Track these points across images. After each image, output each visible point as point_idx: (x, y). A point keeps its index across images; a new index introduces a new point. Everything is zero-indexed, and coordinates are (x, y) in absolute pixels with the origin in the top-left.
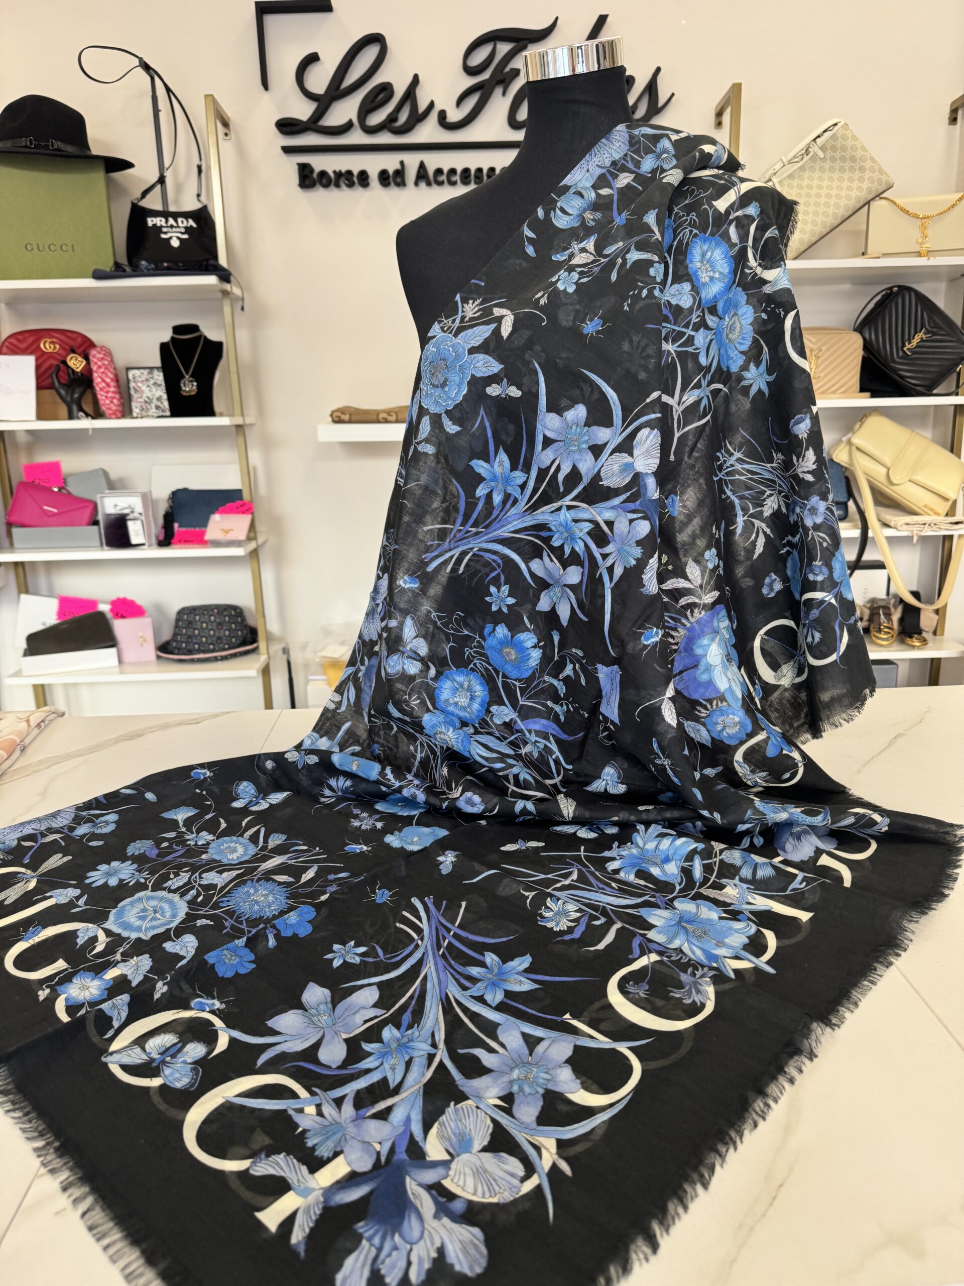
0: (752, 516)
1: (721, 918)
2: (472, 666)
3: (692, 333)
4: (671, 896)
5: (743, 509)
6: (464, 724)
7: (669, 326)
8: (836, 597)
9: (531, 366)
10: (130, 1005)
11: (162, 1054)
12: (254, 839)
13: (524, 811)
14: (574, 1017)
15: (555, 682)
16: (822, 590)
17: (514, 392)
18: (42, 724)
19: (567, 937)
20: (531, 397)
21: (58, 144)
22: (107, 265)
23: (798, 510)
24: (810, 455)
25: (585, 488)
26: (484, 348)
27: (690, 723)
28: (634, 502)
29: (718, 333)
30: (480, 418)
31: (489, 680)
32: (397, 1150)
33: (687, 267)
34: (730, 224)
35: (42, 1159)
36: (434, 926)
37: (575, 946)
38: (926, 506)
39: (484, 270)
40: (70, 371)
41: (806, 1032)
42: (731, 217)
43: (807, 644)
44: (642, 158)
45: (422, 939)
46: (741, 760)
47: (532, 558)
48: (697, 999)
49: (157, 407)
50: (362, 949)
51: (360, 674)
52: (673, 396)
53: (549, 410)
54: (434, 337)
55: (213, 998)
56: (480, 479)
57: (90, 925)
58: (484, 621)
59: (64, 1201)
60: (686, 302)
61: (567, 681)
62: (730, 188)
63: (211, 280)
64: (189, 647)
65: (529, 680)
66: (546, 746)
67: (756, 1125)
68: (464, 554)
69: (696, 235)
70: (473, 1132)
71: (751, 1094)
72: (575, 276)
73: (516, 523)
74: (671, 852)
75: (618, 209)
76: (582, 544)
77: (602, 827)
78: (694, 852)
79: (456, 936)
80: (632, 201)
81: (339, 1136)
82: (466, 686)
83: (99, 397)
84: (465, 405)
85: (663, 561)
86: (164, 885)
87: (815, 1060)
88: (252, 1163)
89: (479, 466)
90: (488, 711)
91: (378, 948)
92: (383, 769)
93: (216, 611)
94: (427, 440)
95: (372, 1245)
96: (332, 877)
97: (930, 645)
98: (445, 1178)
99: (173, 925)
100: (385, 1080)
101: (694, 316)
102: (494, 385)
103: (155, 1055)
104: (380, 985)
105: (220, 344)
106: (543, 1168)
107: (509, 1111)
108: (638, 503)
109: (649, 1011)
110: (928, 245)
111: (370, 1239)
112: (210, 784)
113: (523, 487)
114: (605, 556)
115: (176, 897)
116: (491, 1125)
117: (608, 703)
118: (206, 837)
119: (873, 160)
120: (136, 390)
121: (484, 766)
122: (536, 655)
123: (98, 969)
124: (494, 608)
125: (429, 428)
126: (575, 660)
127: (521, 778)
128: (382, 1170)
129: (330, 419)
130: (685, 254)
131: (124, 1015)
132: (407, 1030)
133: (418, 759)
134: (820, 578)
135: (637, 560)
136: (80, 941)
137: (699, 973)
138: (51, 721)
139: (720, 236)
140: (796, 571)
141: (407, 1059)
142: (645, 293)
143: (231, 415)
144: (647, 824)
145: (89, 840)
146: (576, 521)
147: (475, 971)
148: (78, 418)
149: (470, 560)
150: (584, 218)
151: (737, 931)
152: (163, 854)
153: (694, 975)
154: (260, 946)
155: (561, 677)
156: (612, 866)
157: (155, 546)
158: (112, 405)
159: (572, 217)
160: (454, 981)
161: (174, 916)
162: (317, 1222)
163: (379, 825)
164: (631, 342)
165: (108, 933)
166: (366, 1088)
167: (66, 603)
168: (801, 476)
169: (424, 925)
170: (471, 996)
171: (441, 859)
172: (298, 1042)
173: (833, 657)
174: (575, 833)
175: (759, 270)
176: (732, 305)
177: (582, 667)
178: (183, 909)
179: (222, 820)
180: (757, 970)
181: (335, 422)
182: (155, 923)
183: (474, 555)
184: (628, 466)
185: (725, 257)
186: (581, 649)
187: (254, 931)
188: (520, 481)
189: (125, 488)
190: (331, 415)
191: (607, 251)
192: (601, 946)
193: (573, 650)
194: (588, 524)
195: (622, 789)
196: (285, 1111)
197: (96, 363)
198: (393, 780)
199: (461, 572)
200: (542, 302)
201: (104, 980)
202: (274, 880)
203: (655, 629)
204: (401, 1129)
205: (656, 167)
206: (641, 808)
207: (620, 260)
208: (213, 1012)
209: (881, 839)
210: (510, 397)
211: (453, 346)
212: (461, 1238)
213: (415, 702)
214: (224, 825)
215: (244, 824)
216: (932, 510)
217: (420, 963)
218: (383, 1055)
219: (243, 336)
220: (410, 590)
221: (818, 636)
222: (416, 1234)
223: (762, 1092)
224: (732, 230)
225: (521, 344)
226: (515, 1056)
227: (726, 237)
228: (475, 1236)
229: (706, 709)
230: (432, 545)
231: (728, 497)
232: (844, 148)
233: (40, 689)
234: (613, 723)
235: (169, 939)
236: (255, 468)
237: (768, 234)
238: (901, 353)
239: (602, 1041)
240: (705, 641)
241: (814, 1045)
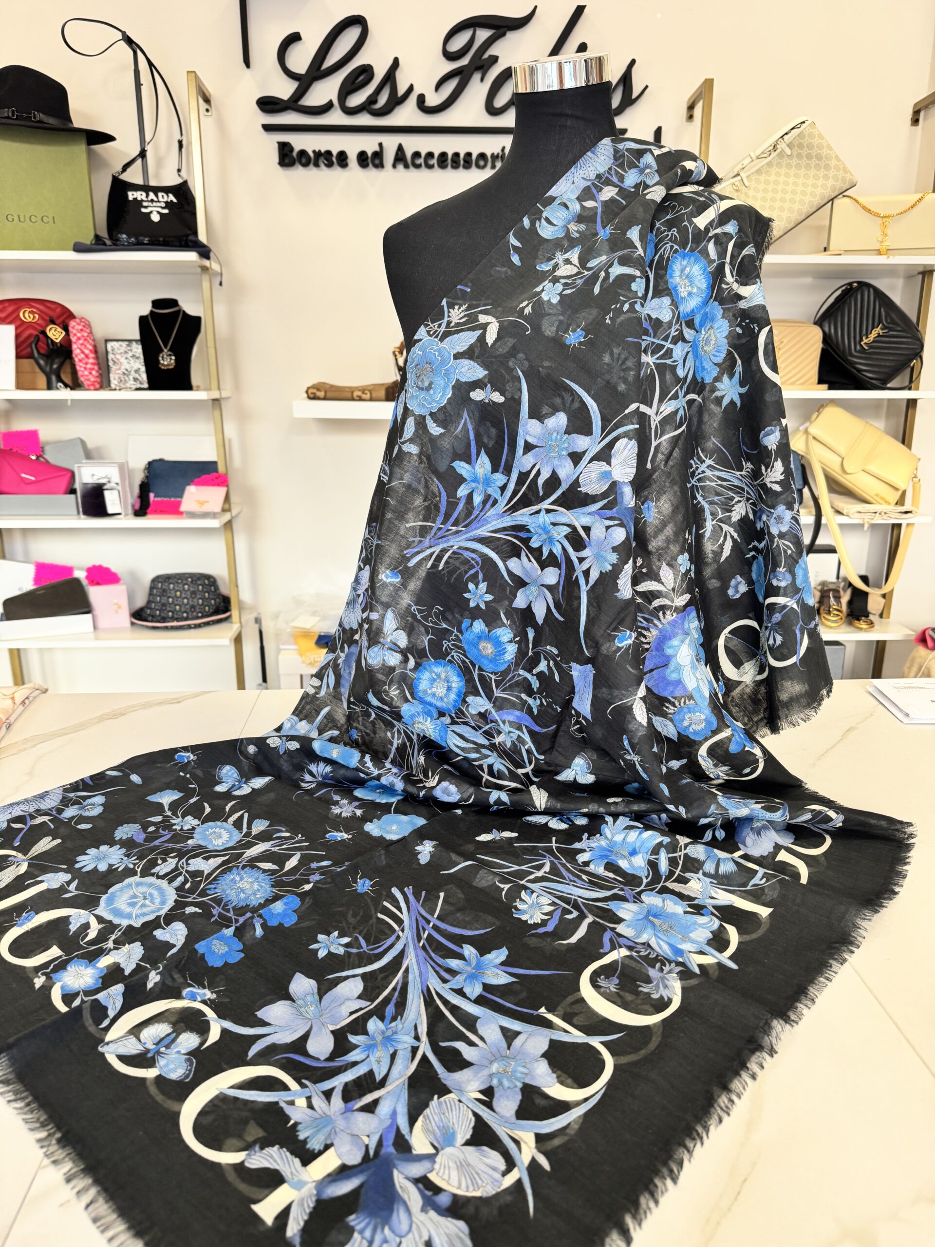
0: (721, 520)
1: (686, 912)
2: (449, 657)
3: (671, 346)
4: (639, 890)
5: (712, 514)
6: (441, 714)
7: (648, 338)
8: (798, 603)
9: (514, 373)
10: (125, 995)
11: (157, 1044)
12: (238, 824)
13: (499, 802)
14: (549, 1010)
15: (529, 676)
16: (785, 595)
17: (498, 398)
18: (27, 701)
19: (541, 930)
20: (513, 404)
21: (40, 116)
22: (88, 238)
23: (764, 518)
24: (779, 466)
25: (563, 493)
26: (469, 354)
27: (658, 718)
28: (611, 509)
29: (695, 346)
30: (463, 421)
31: (465, 671)
32: (385, 1143)
33: (666, 282)
34: (709, 241)
35: (44, 1150)
36: (414, 918)
37: (549, 940)
38: (877, 495)
39: (470, 276)
40: (50, 341)
41: (767, 1029)
42: (710, 235)
43: (769, 645)
44: (626, 172)
45: (403, 930)
46: (705, 754)
47: (510, 557)
48: (665, 993)
49: (135, 379)
50: (346, 940)
51: (340, 661)
52: (651, 407)
53: (531, 416)
54: (420, 340)
55: (204, 988)
56: (461, 480)
57: (82, 912)
58: (462, 616)
59: (68, 1192)
60: (666, 316)
61: (540, 676)
62: (709, 206)
63: (191, 256)
64: (163, 615)
65: (505, 673)
66: (519, 736)
67: (721, 1121)
68: (444, 551)
69: (676, 251)
70: (456, 1126)
71: (716, 1090)
72: (559, 287)
73: (495, 523)
74: (638, 845)
75: (602, 222)
76: (560, 547)
77: (572, 817)
78: (660, 845)
79: (435, 927)
80: (616, 215)
81: (328, 1129)
82: (443, 677)
83: (78, 368)
84: (448, 407)
85: (638, 564)
86: (153, 871)
87: (775, 1055)
88: (248, 1155)
89: (461, 467)
90: (464, 701)
91: (361, 938)
92: (363, 757)
93: (190, 580)
94: (411, 440)
95: (363, 1238)
96: (314, 865)
97: (876, 627)
98: (431, 1171)
99: (163, 912)
100: (371, 1073)
101: (673, 330)
102: (478, 390)
103: (151, 1046)
104: (364, 976)
105: (197, 320)
106: (522, 1163)
107: (489, 1105)
108: (614, 510)
109: (619, 1006)
110: (888, 244)
111: (361, 1232)
112: (194, 768)
113: (503, 488)
114: (581, 560)
115: (164, 883)
116: (473, 1119)
117: (581, 699)
118: (190, 821)
119: (837, 158)
120: (114, 362)
121: (459, 755)
122: (511, 650)
123: (92, 957)
124: (472, 604)
125: (413, 429)
126: (549, 657)
127: (495, 768)
128: (370, 1164)
129: (305, 395)
130: (665, 269)
131: (119, 1003)
132: (391, 1022)
133: (395, 745)
134: (783, 584)
135: (613, 565)
136: (73, 928)
137: (666, 969)
138: (35, 698)
139: (699, 252)
140: (760, 576)
141: (391, 1052)
142: (626, 307)
143: (208, 389)
144: (615, 816)
145: (77, 823)
146: (554, 524)
147: (454, 963)
148: (57, 389)
149: (449, 557)
150: (568, 229)
151: (701, 926)
152: (150, 838)
153: (662, 970)
154: (248, 936)
155: (535, 672)
156: (582, 858)
157: (131, 516)
158: (90, 376)
159: (556, 228)
160: (434, 974)
161: (163, 903)
162: (311, 1214)
163: (359, 812)
164: (612, 354)
165: (100, 920)
166: (354, 1081)
167: (42, 570)
168: (769, 485)
169: (405, 916)
170: (451, 989)
171: (419, 848)
172: (287, 1033)
173: (793, 660)
174: (547, 823)
175: (735, 286)
176: (708, 318)
177: (557, 664)
178: (172, 897)
179: (206, 805)
180: (720, 965)
181: (309, 398)
182: (145, 910)
183: (454, 553)
184: (606, 475)
185: (703, 273)
186: (556, 647)
187: (242, 920)
188: (501, 483)
189: (101, 457)
190: (307, 392)
191: (590, 264)
192: (573, 940)
193: (548, 647)
194: (566, 528)
195: (590, 779)
196: (277, 1103)
197: (75, 335)
198: (372, 768)
199: (440, 568)
200: (528, 310)
201: (98, 968)
202: (259, 868)
203: (628, 632)
204: (388, 1122)
205: (639, 181)
206: (610, 800)
207: (603, 274)
208: (204, 1002)
209: (836, 834)
210: (493, 402)
211: (439, 351)
212: (447, 1231)
213: (394, 692)
214: (208, 810)
215: (227, 808)
216: (883, 499)
217: (401, 955)
218: (370, 1048)
219: (220, 311)
220: (391, 584)
221: (779, 639)
222: (404, 1227)
223: (726, 1088)
224: (711, 248)
225: (504, 351)
226: (494, 1050)
227: (705, 253)
228: (460, 1230)
229: (674, 706)
230: (414, 541)
231: (699, 502)
232: (810, 146)
233: (16, 653)
234: (584, 718)
235: (159, 926)
236: (230, 441)
237: (745, 252)
238: (858, 348)
239: (576, 1036)
240: (675, 642)
241: (774, 1041)
